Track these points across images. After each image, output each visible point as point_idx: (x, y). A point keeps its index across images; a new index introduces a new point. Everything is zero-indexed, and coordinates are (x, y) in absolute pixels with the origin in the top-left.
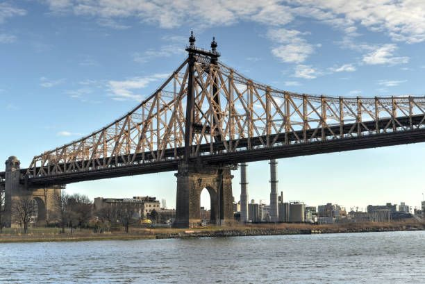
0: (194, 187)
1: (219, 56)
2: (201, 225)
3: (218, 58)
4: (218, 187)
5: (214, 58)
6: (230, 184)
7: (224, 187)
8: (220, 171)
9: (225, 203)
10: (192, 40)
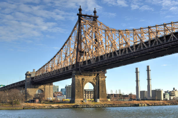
0: (80, 82)
1: (98, 17)
2: (83, 101)
3: (98, 18)
4: (96, 83)
5: (95, 18)
6: (105, 81)
7: (100, 82)
8: (98, 74)
9: (100, 91)
10: (80, 10)
